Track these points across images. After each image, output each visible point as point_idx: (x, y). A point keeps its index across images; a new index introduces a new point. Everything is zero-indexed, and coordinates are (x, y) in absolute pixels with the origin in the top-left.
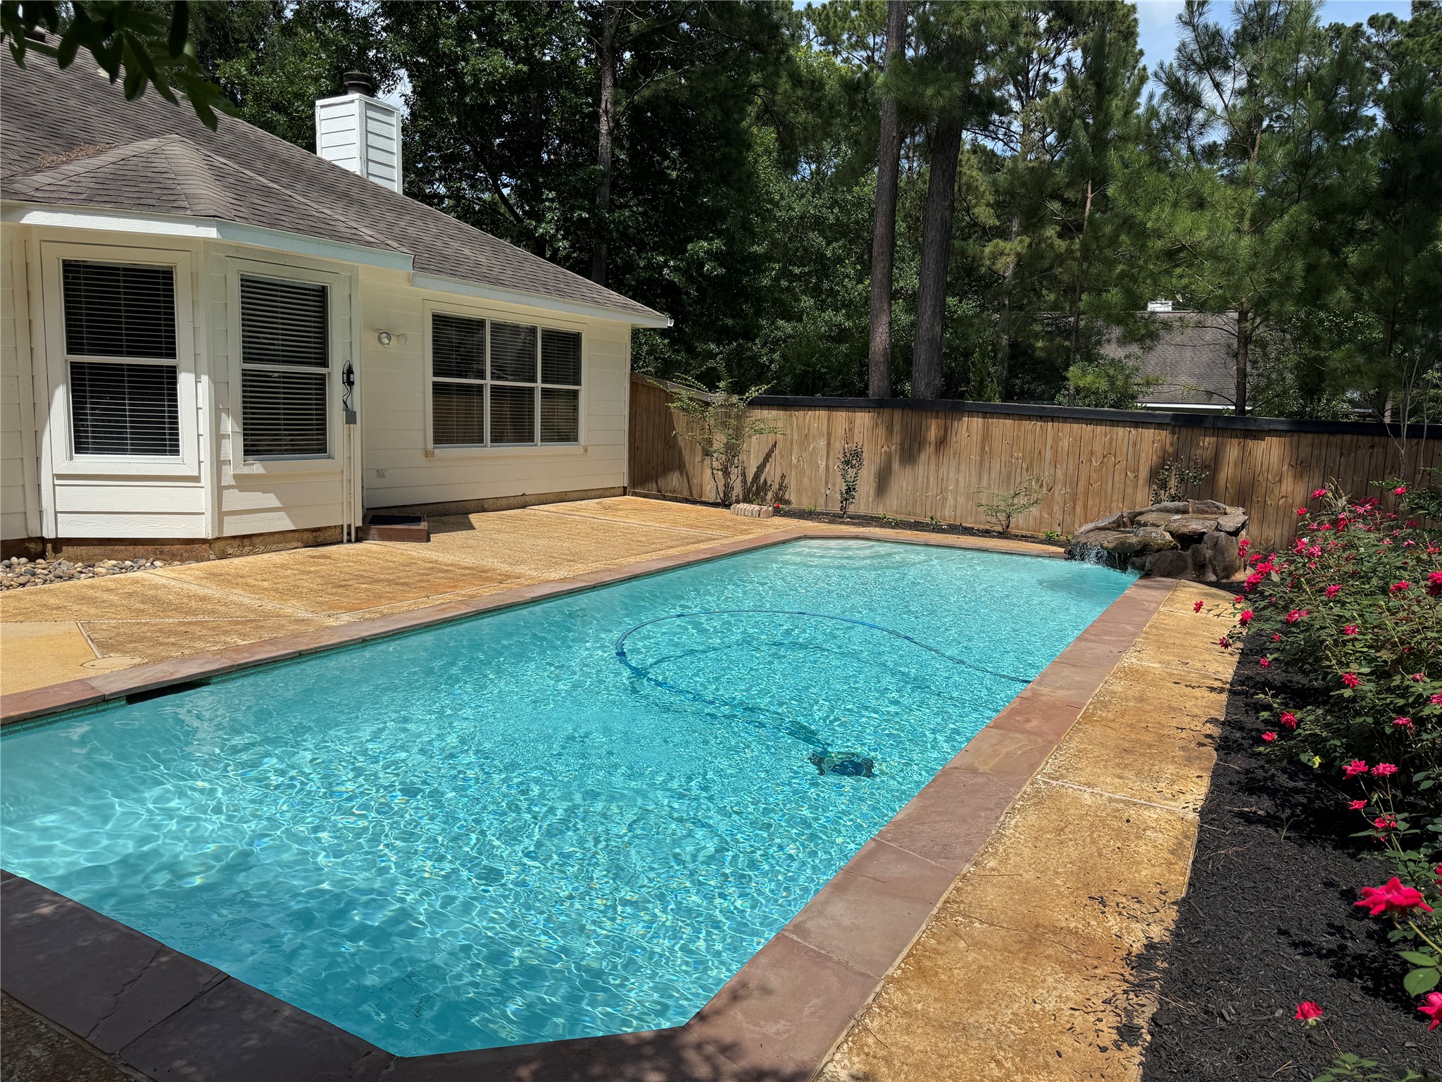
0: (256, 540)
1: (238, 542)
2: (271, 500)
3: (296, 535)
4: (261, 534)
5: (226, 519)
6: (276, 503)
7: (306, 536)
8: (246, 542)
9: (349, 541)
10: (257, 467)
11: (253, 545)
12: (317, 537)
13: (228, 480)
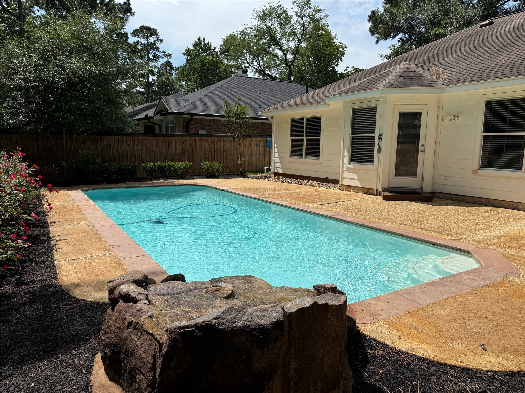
0: (351, 188)
1: (347, 187)
2: (355, 176)
3: (362, 189)
4: (353, 186)
5: (344, 180)
6: (356, 178)
7: (365, 190)
8: (349, 187)
9: (377, 195)
10: (351, 166)
11: (350, 189)
12: (368, 191)
13: (345, 169)
